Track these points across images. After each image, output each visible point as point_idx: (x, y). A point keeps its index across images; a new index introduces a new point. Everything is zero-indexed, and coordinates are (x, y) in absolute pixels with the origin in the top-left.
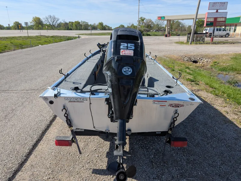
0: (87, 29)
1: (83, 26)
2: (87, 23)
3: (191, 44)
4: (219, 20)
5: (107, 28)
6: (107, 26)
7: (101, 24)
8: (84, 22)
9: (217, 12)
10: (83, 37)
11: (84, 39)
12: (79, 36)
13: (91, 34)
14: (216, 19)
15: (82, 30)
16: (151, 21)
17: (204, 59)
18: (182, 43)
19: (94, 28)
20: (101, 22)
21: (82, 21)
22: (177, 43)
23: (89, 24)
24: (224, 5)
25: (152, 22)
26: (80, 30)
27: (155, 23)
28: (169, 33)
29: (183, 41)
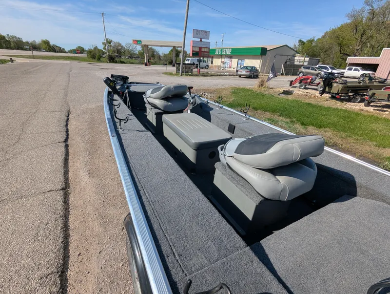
0: (22, 49)
1: (12, 43)
2: (19, 38)
3: (181, 75)
4: (203, 50)
5: (57, 49)
6: (57, 47)
7: (46, 43)
8: (13, 37)
9: (201, 41)
10: (18, 60)
11: (22, 65)
12: (11, 59)
13: (34, 57)
14: (200, 48)
15: (11, 48)
16: (120, 44)
17: (207, 94)
18: (171, 74)
19: (34, 47)
20: (45, 40)
21: (8, 35)
22: (165, 73)
23: (24, 41)
24: (206, 34)
25: (122, 47)
26: (7, 48)
27: (125, 47)
28: (149, 62)
29: (171, 72)
